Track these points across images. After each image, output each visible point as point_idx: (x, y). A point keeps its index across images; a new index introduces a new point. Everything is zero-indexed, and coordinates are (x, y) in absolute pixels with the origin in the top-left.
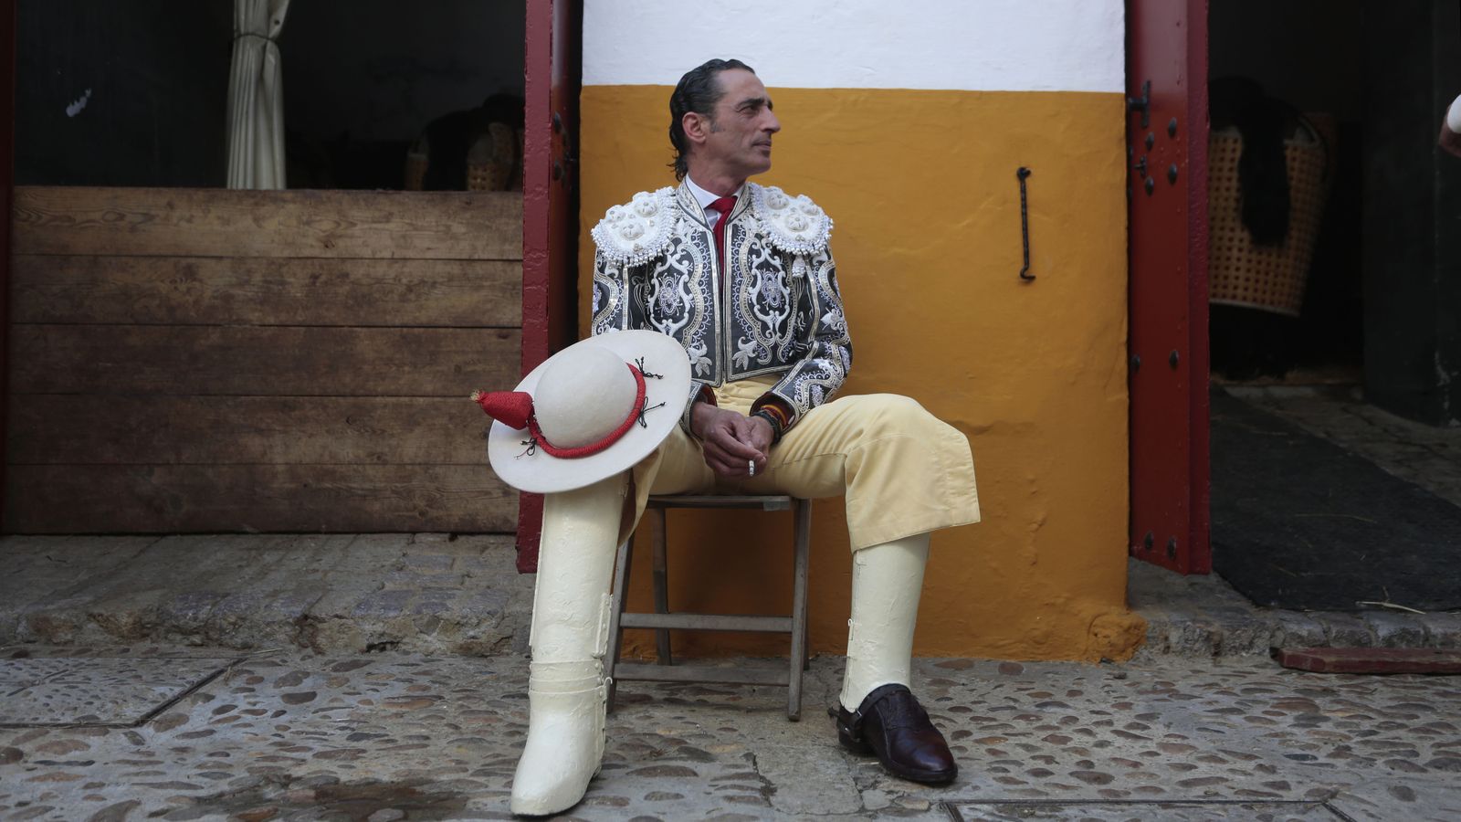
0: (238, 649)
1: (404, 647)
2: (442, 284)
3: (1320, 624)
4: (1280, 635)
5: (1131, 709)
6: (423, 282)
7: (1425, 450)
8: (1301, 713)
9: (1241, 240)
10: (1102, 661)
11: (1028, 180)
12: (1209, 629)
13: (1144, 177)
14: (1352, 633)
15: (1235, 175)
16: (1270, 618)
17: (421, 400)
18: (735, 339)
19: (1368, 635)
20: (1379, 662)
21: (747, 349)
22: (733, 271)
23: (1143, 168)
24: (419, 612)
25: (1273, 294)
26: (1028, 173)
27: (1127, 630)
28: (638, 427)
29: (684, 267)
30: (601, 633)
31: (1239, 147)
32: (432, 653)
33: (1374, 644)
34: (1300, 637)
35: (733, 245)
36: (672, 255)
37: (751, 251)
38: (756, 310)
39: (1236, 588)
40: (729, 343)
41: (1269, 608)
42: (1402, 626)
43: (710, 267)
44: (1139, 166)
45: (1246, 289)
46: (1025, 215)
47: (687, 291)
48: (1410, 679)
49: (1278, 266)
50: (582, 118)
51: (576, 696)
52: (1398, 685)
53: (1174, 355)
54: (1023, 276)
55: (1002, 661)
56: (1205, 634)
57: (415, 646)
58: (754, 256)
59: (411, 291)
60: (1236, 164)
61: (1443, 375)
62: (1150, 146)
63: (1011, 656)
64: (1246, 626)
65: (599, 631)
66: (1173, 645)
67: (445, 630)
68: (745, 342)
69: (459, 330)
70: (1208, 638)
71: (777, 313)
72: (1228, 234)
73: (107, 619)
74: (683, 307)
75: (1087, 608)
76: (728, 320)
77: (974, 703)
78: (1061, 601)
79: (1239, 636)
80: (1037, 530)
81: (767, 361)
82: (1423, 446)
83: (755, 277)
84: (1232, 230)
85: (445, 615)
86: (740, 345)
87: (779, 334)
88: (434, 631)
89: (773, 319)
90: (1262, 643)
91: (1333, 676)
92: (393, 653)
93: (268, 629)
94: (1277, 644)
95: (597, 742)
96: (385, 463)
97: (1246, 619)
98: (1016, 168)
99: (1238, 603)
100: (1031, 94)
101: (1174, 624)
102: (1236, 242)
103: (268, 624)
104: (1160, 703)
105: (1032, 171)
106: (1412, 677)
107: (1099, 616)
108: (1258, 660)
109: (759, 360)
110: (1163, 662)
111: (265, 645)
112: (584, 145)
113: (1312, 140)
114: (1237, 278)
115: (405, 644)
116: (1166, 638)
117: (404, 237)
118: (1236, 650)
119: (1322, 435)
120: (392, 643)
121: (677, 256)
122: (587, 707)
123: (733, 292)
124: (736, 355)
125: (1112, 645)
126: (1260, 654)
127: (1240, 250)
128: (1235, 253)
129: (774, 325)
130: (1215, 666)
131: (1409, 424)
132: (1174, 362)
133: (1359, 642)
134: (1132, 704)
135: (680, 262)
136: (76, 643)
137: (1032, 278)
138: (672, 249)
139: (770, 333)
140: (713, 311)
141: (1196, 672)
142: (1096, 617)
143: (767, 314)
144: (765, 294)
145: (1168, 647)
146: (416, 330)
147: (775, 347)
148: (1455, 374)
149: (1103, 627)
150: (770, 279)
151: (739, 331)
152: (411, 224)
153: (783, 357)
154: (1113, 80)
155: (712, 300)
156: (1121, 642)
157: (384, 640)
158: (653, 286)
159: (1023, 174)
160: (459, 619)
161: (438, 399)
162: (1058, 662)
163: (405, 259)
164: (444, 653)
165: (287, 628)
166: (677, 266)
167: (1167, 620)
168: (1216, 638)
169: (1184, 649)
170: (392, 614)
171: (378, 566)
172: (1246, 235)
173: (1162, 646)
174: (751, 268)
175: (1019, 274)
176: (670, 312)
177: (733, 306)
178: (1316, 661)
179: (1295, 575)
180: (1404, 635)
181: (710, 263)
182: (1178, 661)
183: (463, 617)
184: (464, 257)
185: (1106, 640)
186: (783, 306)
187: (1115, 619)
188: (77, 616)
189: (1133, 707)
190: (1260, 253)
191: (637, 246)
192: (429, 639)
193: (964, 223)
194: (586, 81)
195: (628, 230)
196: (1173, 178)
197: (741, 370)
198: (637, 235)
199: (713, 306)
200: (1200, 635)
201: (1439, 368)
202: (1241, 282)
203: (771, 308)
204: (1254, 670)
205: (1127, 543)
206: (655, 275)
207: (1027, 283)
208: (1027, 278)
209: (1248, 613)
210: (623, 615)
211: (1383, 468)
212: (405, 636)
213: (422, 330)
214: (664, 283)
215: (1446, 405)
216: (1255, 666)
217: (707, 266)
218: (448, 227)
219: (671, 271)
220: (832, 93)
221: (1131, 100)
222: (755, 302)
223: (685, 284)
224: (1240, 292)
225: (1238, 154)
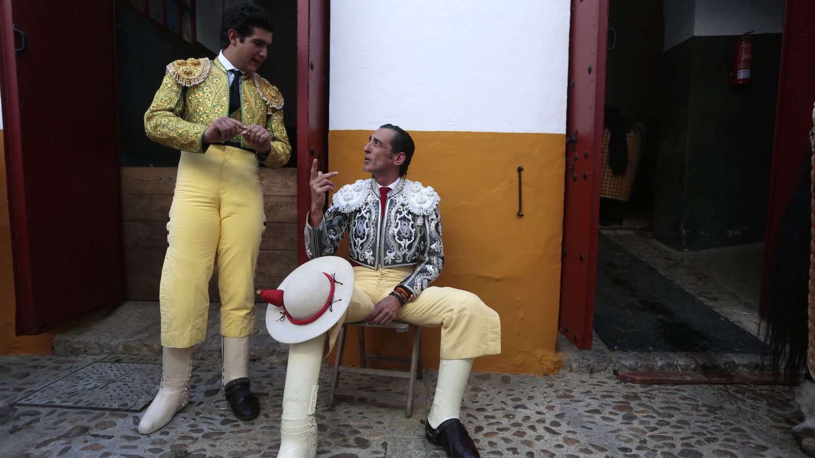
0: (199, 360)
1: (262, 361)
2: (284, 205)
3: (634, 359)
4: (618, 365)
5: (553, 410)
6: (276, 205)
7: (675, 263)
8: (625, 413)
9: (608, 172)
10: (544, 375)
11: (522, 173)
12: (589, 363)
13: (572, 173)
14: (647, 364)
15: (607, 147)
16: (613, 356)
17: (277, 252)
18: (385, 251)
19: (653, 365)
20: (658, 380)
21: (390, 256)
22: (387, 220)
23: (572, 169)
24: (268, 348)
25: (620, 193)
26: (523, 169)
27: (555, 363)
28: (328, 311)
29: (367, 216)
30: (312, 405)
31: (609, 136)
32: (273, 364)
33: (656, 368)
34: (626, 366)
35: (389, 208)
36: (364, 210)
37: (397, 212)
38: (396, 238)
39: (601, 339)
40: (383, 252)
41: (614, 350)
42: (668, 361)
43: (378, 217)
44: (570, 168)
45: (609, 191)
46: (520, 188)
47: (367, 227)
48: (669, 387)
49: (622, 182)
50: (329, 144)
51: (299, 435)
52: (664, 391)
53: (581, 256)
54: (518, 214)
55: (503, 374)
56: (587, 365)
57: (266, 360)
58: (398, 214)
59: (272, 208)
60: (607, 143)
61: (684, 232)
62: (576, 159)
63: (507, 372)
64: (604, 361)
65: (311, 403)
66: (574, 369)
67: (278, 355)
68: (389, 252)
69: (291, 224)
70: (588, 366)
71: (407, 240)
72: (603, 170)
73: (150, 347)
74: (365, 233)
75: (539, 353)
76: (383, 242)
77: (487, 405)
78: (528, 350)
79: (601, 366)
80: (520, 321)
81: (400, 261)
82: (675, 261)
83: (398, 224)
84: (605, 168)
85: (278, 349)
86: (388, 254)
87: (407, 250)
88: (274, 355)
89: (405, 243)
90: (610, 368)
91: (638, 385)
92: (259, 363)
93: (210, 353)
94: (616, 369)
95: (311, 452)
96: (264, 276)
97: (604, 357)
98: (517, 167)
99: (601, 347)
100: (525, 134)
101: (575, 360)
102: (606, 173)
103: (210, 351)
104: (566, 405)
105: (524, 168)
106: (671, 386)
107: (544, 356)
108: (608, 375)
109: (396, 261)
110: (569, 376)
111: (209, 359)
112: (330, 157)
113: (637, 133)
114: (606, 187)
115: (263, 360)
116: (571, 366)
117: (269, 186)
118: (599, 371)
119: (636, 255)
120: (258, 359)
121: (366, 211)
122: (305, 439)
123: (386, 230)
124: (385, 258)
125: (548, 369)
126: (609, 373)
127: (608, 176)
128: (606, 177)
129: (405, 245)
130: (590, 378)
131: (669, 249)
132: (581, 259)
133: (649, 368)
134: (554, 406)
135: (366, 213)
136: (140, 355)
137: (522, 215)
138: (364, 207)
139: (402, 249)
140: (376, 237)
141: (583, 382)
142: (542, 357)
143: (402, 240)
144: (401, 231)
145: (572, 370)
146: (275, 224)
147: (405, 256)
148: (688, 231)
149: (546, 361)
150: (405, 225)
151: (387, 248)
152: (271, 181)
153: (409, 260)
154: (560, 128)
155: (377, 232)
156: (552, 368)
157: (255, 358)
158: (355, 222)
159: (520, 170)
160: (283, 351)
161: (284, 252)
162: (526, 374)
163: (269, 196)
164: (278, 364)
165: (217, 353)
166: (365, 215)
167: (572, 358)
168: (592, 367)
169: (578, 370)
170: (257, 348)
171: (259, 320)
172: (610, 170)
173: (569, 369)
174: (396, 219)
175: (516, 214)
176: (360, 235)
177: (385, 236)
178: (632, 378)
179: (624, 331)
180: (668, 365)
181: (378, 215)
182: (575, 375)
183: (285, 350)
184: (292, 195)
185: (546, 367)
186: (411, 237)
187: (550, 357)
188: (139, 345)
189: (555, 408)
190: (615, 177)
191: (348, 204)
192: (272, 358)
193: (494, 191)
194: (331, 128)
195: (346, 196)
196: (585, 177)
197: (388, 264)
198: (349, 199)
199: (377, 234)
200: (585, 365)
201: (682, 229)
202: (607, 188)
203: (404, 237)
204: (606, 380)
205: (557, 326)
206: (356, 218)
207: (520, 218)
208: (520, 215)
209: (605, 353)
210: (340, 367)
211: (659, 272)
212: (263, 357)
213: (277, 224)
214: (359, 222)
215: (684, 243)
216: (607, 378)
217: (377, 216)
218: (286, 183)
219: (362, 217)
220: (437, 133)
221: (568, 139)
222: (396, 235)
223: (367, 223)
224: (607, 192)
225: (609, 139)
